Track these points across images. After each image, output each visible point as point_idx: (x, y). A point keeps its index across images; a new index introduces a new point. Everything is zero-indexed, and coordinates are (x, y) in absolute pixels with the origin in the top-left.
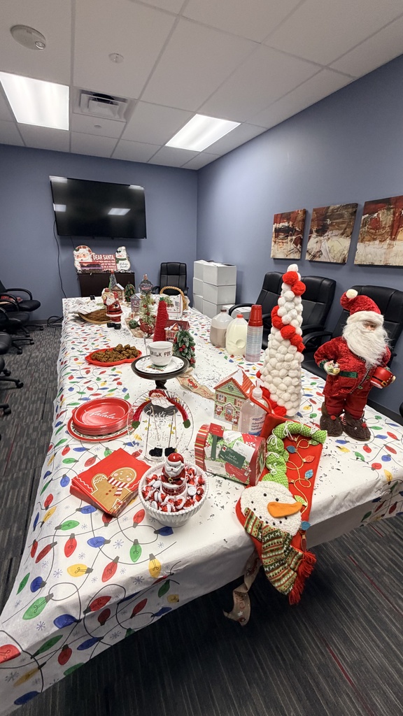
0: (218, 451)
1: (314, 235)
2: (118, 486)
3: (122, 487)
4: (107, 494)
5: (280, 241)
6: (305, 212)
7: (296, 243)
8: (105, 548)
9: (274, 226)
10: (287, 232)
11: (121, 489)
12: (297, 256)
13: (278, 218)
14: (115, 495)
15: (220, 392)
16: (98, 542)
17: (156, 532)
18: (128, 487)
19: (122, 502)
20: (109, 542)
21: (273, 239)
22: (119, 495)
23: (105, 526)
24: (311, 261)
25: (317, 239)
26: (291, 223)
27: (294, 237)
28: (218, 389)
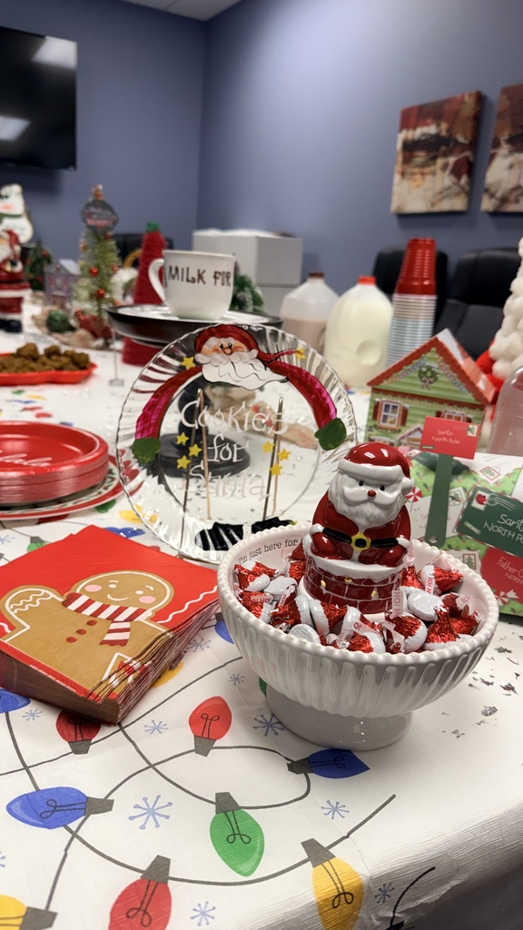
0: (455, 512)
1: (504, 149)
2: (112, 618)
3: (130, 619)
4: (71, 640)
5: (416, 170)
6: (480, 99)
7: (456, 172)
8: (94, 827)
9: (402, 136)
10: (434, 147)
11: (127, 625)
12: (458, 204)
13: (411, 117)
14: (103, 643)
15: (386, 392)
16: (56, 808)
17: (295, 767)
18: (154, 619)
19: (136, 665)
20: (104, 805)
21: (398, 167)
22: (123, 643)
23: (76, 751)
24: (495, 214)
25: (509, 160)
26: (444, 126)
27: (452, 160)
28: (385, 384)
